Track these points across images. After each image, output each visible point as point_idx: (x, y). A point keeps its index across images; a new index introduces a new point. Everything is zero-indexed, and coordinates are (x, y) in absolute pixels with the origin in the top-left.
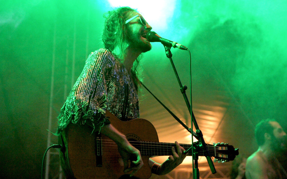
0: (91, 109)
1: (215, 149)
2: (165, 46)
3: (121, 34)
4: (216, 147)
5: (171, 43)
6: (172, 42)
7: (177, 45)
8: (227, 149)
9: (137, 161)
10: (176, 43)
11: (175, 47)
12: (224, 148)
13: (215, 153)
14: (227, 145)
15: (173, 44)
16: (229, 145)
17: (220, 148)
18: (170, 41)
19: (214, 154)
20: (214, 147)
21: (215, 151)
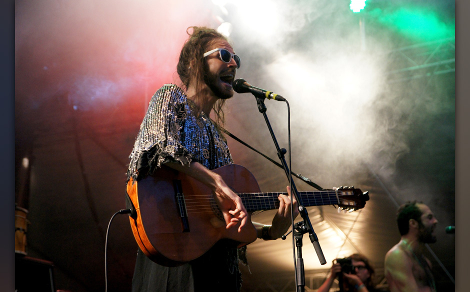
0: (170, 144)
1: (337, 195)
2: (256, 98)
3: (198, 72)
4: (338, 192)
5: (264, 92)
6: (266, 91)
7: (271, 95)
8: (353, 194)
9: (236, 211)
10: (271, 93)
11: (270, 97)
12: (349, 193)
13: (338, 199)
14: (352, 189)
15: (267, 94)
16: (355, 188)
17: (344, 194)
18: (263, 91)
19: (337, 201)
20: (335, 192)
21: (337, 197)
